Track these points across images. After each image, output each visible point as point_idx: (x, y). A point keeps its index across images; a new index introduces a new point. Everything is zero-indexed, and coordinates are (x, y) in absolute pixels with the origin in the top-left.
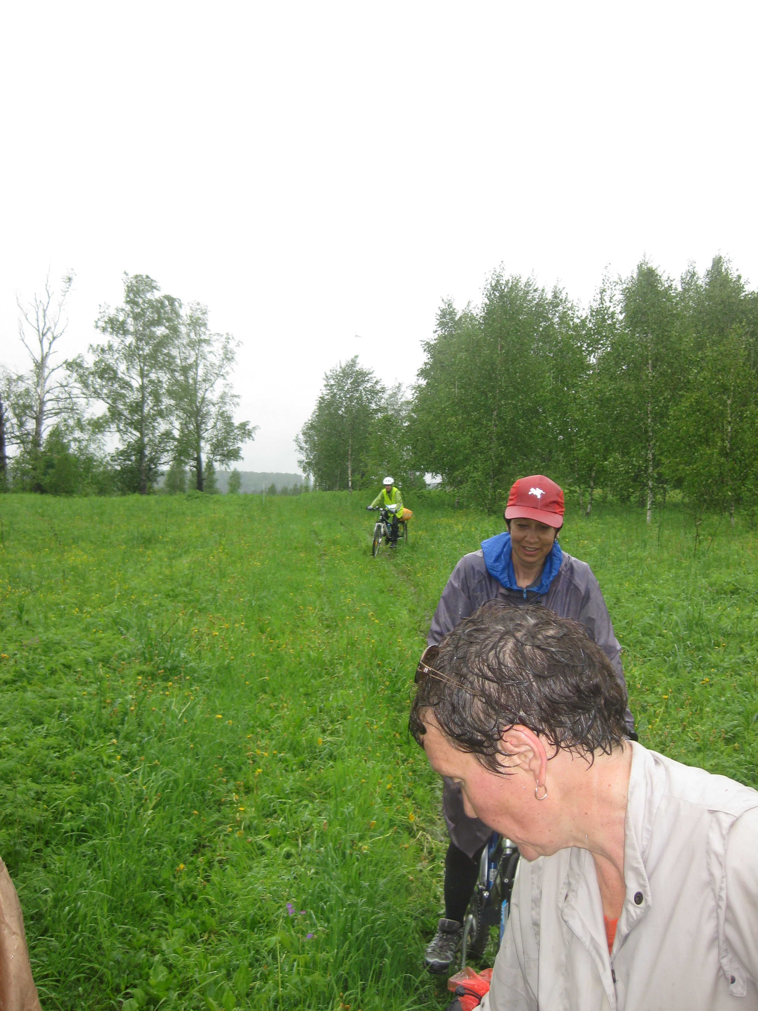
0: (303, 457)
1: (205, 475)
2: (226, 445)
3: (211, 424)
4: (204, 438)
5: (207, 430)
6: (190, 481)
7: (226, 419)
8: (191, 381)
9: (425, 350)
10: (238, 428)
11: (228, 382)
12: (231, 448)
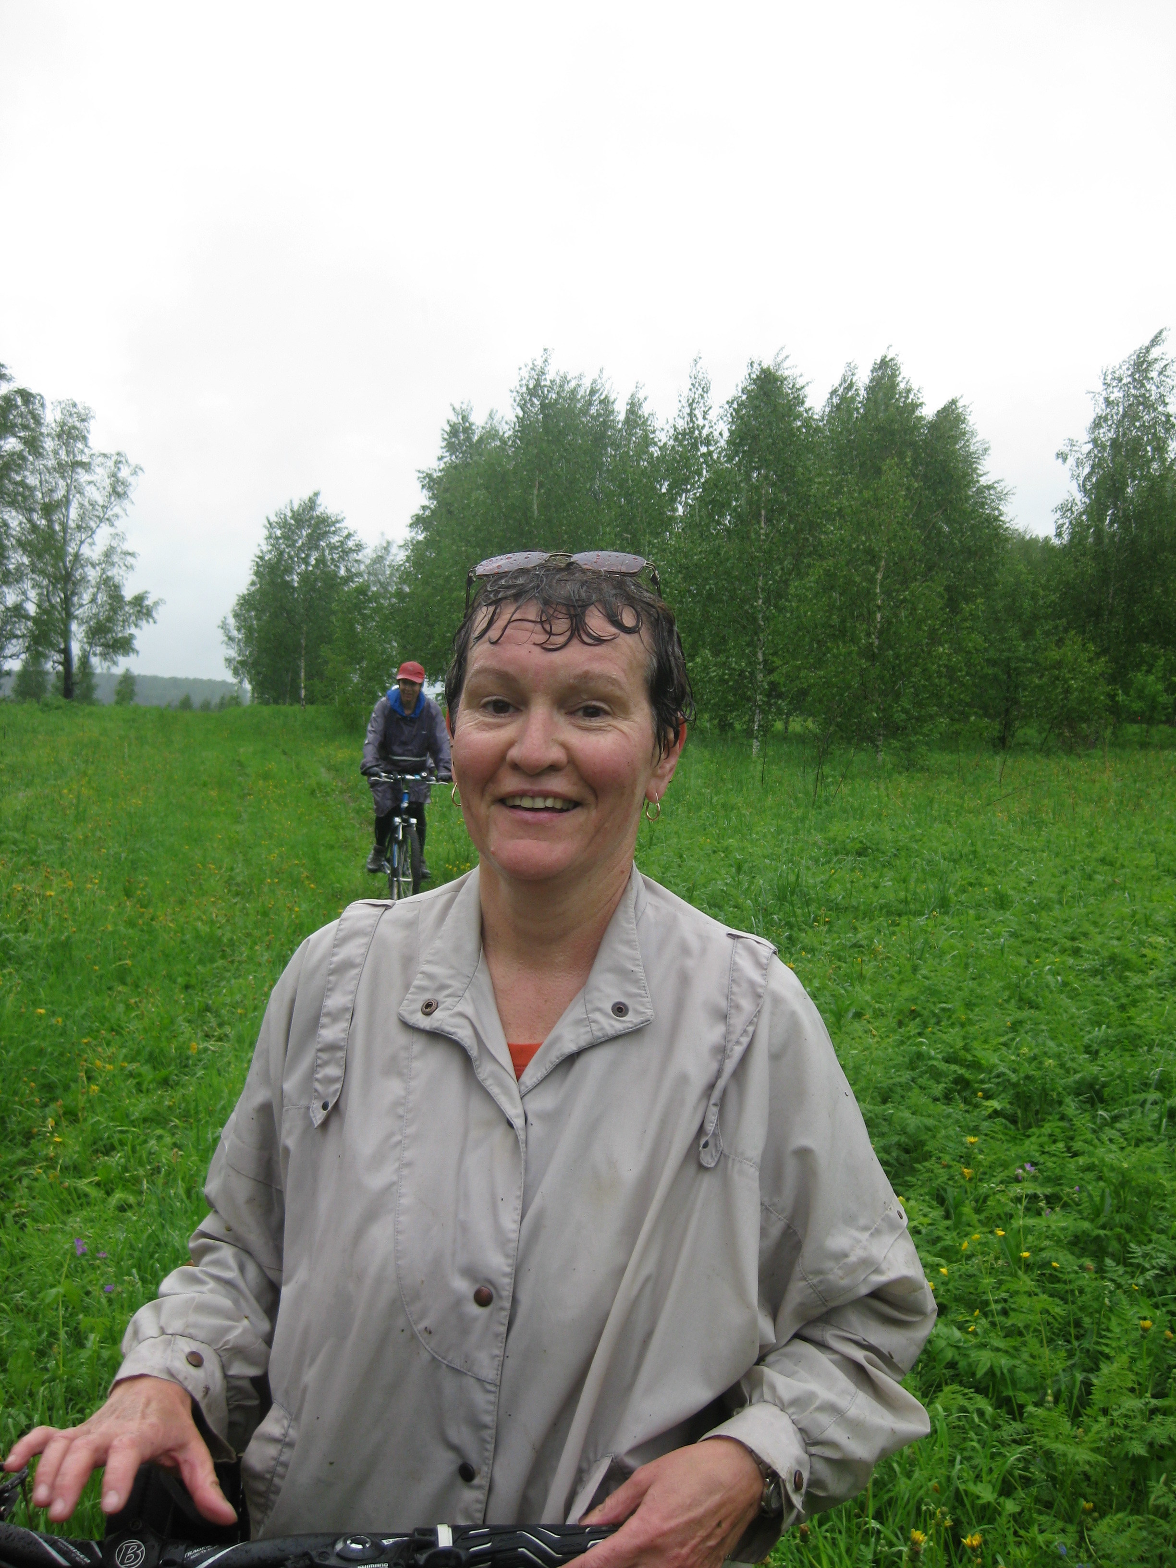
0: (232, 653)
1: (76, 678)
2: (110, 630)
3: (86, 597)
4: (76, 618)
5: (81, 606)
6: (54, 686)
7: (114, 591)
8: (57, 527)
9: (423, 487)
10: (130, 603)
11: (118, 531)
12: (120, 635)
